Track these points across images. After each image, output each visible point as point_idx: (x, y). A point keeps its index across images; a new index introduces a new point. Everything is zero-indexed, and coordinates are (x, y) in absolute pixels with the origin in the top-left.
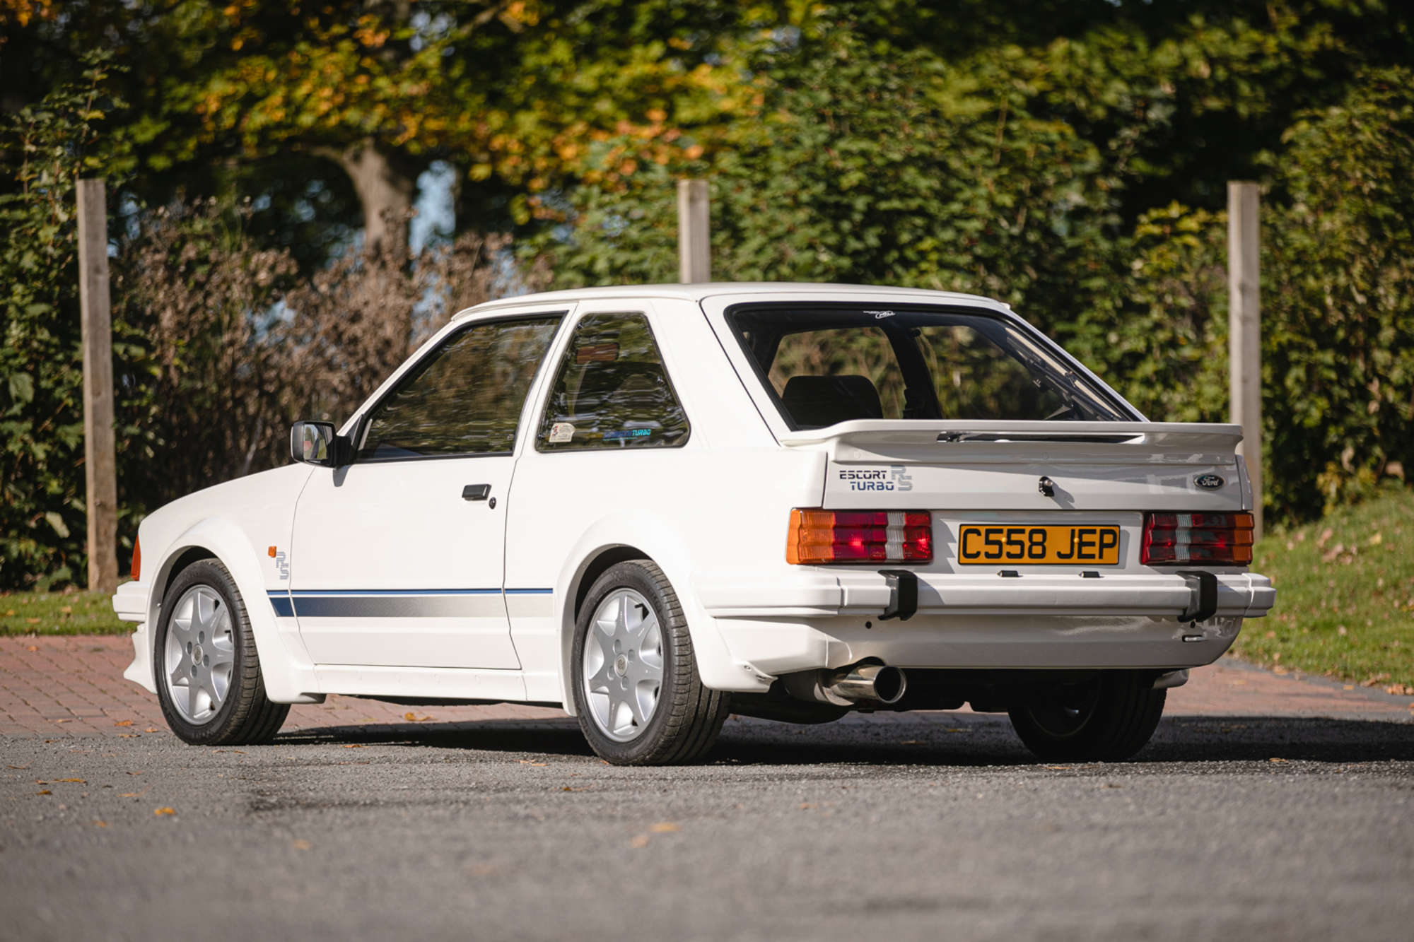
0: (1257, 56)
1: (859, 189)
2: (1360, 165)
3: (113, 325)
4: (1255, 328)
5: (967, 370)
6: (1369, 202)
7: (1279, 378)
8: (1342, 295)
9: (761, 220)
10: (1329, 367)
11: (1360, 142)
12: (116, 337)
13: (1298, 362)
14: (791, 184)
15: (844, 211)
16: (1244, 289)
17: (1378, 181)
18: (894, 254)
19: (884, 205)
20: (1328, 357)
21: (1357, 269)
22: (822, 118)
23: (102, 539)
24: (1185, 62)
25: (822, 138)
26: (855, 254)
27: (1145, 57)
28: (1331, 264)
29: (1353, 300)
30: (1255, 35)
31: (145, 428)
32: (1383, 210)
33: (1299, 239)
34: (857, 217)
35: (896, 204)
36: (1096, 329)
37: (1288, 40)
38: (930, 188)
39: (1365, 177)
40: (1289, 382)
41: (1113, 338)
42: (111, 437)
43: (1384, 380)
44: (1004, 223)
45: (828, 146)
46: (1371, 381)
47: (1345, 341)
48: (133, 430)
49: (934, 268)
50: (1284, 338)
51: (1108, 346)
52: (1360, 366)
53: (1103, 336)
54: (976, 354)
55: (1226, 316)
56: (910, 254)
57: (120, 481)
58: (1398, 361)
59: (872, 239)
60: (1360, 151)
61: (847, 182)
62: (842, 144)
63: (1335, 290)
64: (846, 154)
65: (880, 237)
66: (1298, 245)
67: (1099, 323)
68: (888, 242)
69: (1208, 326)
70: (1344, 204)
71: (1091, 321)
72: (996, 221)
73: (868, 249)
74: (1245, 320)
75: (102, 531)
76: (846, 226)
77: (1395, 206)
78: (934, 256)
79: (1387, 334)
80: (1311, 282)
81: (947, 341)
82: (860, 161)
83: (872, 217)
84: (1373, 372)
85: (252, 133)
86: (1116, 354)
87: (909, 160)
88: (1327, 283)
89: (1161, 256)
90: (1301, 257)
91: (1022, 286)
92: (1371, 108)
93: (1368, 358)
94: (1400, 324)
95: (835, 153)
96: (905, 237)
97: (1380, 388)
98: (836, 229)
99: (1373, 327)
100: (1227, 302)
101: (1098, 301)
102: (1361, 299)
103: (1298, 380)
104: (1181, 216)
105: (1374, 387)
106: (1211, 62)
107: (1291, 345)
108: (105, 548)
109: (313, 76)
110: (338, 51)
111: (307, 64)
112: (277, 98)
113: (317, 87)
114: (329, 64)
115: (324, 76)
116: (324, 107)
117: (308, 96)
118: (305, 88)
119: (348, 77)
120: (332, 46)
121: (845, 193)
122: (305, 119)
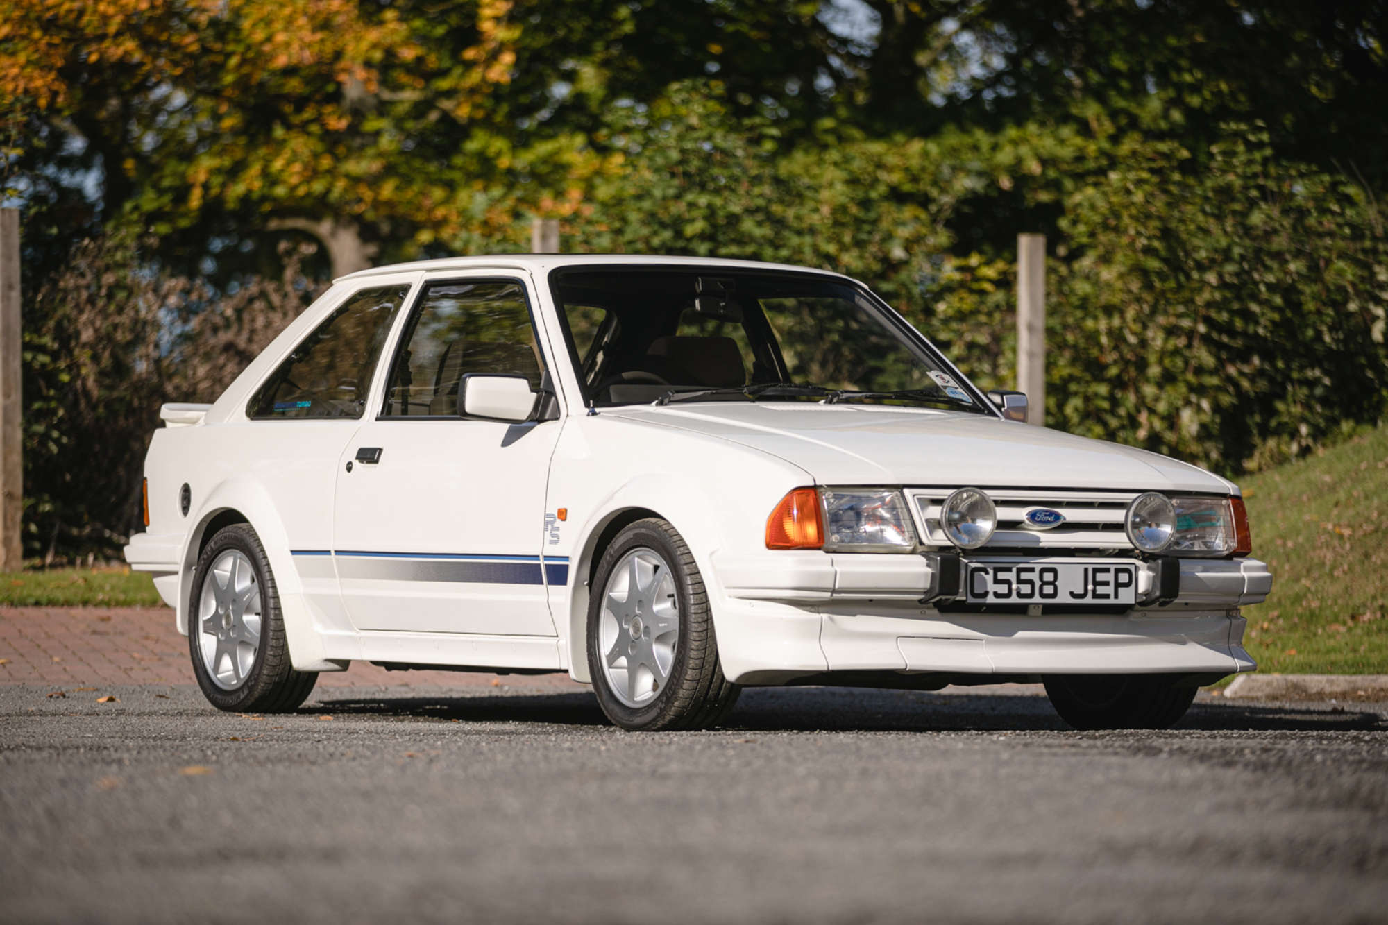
0: (1080, 158)
2: (1134, 224)
3: (23, 337)
4: (1040, 362)
6: (1141, 257)
7: (1061, 406)
8: (1117, 337)
10: (1104, 398)
11: (1133, 204)
12: (26, 347)
13: (1076, 394)
14: (645, 231)
16: (1031, 328)
17: (1149, 238)
20: (1103, 389)
21: (1130, 313)
22: (673, 175)
23: (9, 523)
24: (1019, 161)
25: (671, 192)
27: (987, 156)
28: (1109, 310)
29: (1125, 341)
30: (1079, 141)
31: (51, 427)
32: (1153, 264)
33: (1082, 287)
37: (1105, 145)
38: (764, 237)
39: (1139, 234)
40: (1068, 410)
42: (19, 435)
43: (1152, 411)
45: (678, 197)
46: (1139, 412)
47: (1119, 377)
48: (39, 428)
50: (1066, 372)
52: (1131, 398)
55: (1014, 351)
57: (26, 473)
58: (1164, 396)
60: (1134, 211)
61: (689, 230)
62: (690, 197)
63: (1110, 332)
64: (692, 205)
66: (1080, 292)
69: (1001, 361)
70: (1119, 257)
74: (1031, 355)
75: (9, 517)
77: (1165, 260)
79: (1154, 371)
80: (1090, 324)
82: (703, 212)
84: (1142, 403)
85: (233, 201)
87: (748, 212)
88: (1103, 325)
89: (961, 299)
90: (1084, 304)
92: (1145, 175)
93: (1138, 391)
94: (1167, 362)
95: (682, 204)
97: (1148, 419)
99: (1142, 365)
100: (1016, 339)
102: (1132, 340)
103: (1076, 409)
104: (979, 266)
105: (1143, 417)
106: (1045, 162)
107: (1071, 378)
108: (11, 533)
109: (287, 153)
110: (309, 134)
111: (282, 143)
112: (255, 169)
113: (289, 163)
114: (300, 145)
115: (294, 153)
116: (294, 180)
117: (282, 171)
118: (278, 164)
119: (316, 156)
120: (303, 128)
121: (689, 240)
122: (280, 191)
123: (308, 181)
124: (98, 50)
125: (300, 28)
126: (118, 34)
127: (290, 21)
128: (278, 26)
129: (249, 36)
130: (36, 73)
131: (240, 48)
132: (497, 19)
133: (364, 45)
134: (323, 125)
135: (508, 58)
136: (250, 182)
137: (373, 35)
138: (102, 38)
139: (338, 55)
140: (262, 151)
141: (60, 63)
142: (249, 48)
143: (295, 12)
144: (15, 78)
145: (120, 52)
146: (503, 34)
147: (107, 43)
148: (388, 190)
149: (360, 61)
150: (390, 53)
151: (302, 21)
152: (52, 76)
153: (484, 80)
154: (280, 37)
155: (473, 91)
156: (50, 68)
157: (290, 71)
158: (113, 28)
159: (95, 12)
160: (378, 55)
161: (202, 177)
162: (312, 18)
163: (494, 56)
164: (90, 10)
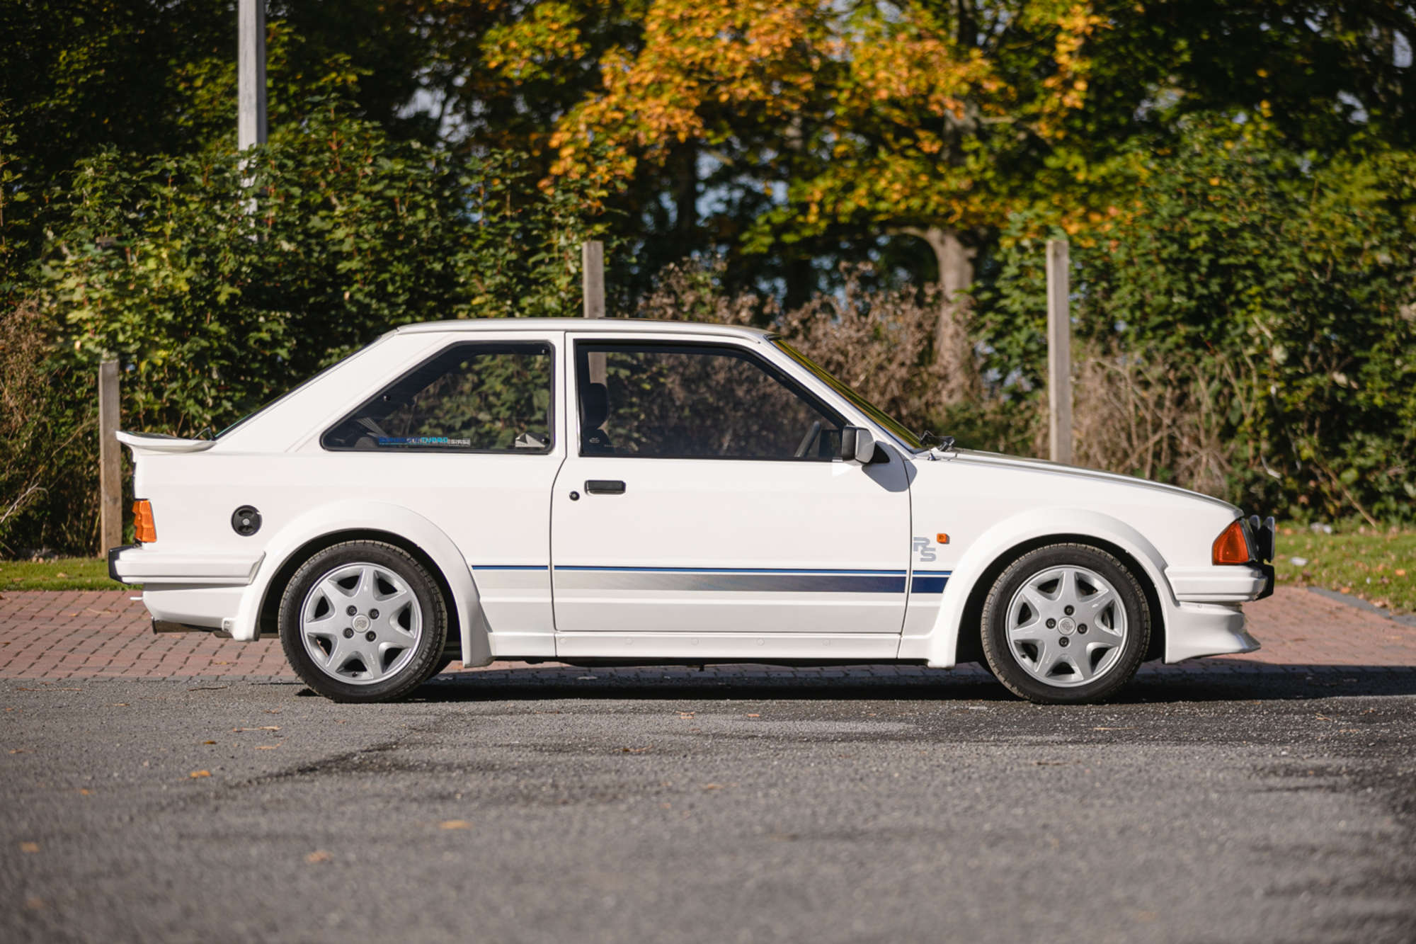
1: (1205, 248)
5: (1281, 385)
9: (1132, 271)
14: (1156, 245)
15: (1192, 265)
18: (1232, 298)
19: (1223, 261)
22: (1180, 195)
25: (1179, 210)
26: (1201, 297)
34: (1203, 270)
35: (1232, 260)
36: (1385, 356)
38: (1260, 248)
41: (1398, 362)
44: (1316, 275)
45: (1184, 214)
49: (1258, 308)
51: (1394, 369)
53: (1392, 361)
54: (1288, 371)
56: (1244, 298)
59: (1215, 286)
61: (1193, 244)
62: (1194, 215)
64: (1196, 221)
65: (1221, 285)
67: (1388, 351)
68: (1227, 288)
71: (1380, 350)
72: (1310, 274)
73: (1211, 294)
76: (1194, 276)
78: (1258, 300)
81: (1267, 360)
82: (1205, 227)
83: (1214, 269)
85: (846, 215)
86: (1398, 375)
87: (1243, 227)
91: (1329, 322)
95: (1187, 220)
96: (1240, 285)
98: (1187, 279)
101: (1386, 335)
109: (888, 175)
110: (906, 157)
111: (884, 166)
112: (862, 190)
113: (891, 183)
114: (899, 166)
115: (896, 175)
116: (896, 197)
117: (885, 189)
118: (882, 183)
119: (914, 176)
120: (902, 153)
121: (1194, 252)
122: (882, 206)
123: (907, 198)
124: (728, 92)
125: (900, 66)
126: (745, 77)
127: (891, 59)
128: (881, 65)
129: (858, 74)
130: (677, 112)
131: (850, 85)
132: (1070, 53)
133: (953, 81)
134: (919, 150)
135: (1081, 85)
136: (859, 199)
137: (962, 71)
138: (731, 80)
139: (931, 88)
140: (870, 173)
141: (696, 103)
142: (857, 84)
143: (895, 53)
144: (660, 115)
145: (746, 92)
146: (1075, 66)
147: (735, 85)
148: (976, 204)
149: (949, 93)
150: (976, 86)
151: (901, 61)
152: (691, 113)
153: (1061, 105)
154: (882, 75)
155: (1052, 115)
156: (688, 108)
157: (893, 102)
158: (740, 72)
159: (726, 58)
160: (965, 88)
161: (818, 196)
162: (910, 58)
163: (1068, 85)
164: (721, 57)
